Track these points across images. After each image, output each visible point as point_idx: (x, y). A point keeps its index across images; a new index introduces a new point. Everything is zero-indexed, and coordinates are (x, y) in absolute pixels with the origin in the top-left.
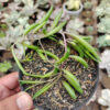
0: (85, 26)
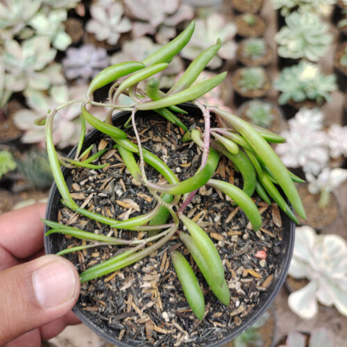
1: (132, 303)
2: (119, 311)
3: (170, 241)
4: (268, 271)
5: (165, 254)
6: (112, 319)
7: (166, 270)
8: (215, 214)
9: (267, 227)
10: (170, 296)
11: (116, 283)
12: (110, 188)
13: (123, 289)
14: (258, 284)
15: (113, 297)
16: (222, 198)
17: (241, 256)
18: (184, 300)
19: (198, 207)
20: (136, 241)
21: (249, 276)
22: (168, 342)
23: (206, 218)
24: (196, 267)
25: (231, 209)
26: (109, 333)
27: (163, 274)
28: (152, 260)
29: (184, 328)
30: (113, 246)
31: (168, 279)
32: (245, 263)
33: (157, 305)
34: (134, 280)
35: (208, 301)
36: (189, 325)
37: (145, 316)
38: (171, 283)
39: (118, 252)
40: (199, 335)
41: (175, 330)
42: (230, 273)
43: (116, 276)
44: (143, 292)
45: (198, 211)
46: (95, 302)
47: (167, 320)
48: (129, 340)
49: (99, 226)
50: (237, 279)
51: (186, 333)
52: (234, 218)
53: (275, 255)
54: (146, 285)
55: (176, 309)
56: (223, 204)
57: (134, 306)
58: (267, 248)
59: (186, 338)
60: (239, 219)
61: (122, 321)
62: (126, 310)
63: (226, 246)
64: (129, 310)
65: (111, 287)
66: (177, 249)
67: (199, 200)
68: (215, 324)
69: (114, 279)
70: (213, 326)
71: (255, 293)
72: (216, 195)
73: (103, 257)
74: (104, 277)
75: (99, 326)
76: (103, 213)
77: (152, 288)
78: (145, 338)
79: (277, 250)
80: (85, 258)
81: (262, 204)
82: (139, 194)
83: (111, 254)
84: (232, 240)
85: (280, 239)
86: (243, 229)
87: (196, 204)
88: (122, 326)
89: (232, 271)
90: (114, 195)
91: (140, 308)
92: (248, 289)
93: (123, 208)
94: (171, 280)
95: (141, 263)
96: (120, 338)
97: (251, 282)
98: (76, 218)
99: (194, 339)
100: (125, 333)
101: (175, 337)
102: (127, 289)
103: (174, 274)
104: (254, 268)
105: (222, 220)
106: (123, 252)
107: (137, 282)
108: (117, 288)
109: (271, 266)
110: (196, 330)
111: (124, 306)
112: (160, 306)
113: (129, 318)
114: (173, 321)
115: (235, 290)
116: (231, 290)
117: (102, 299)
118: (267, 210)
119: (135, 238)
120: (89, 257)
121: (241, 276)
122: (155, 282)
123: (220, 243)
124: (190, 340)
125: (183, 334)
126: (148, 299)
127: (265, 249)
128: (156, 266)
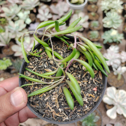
0: (89, 21)
1: (48, 105)
2: (43, 107)
3: (62, 83)
4: (97, 95)
5: (61, 88)
6: (41, 110)
7: (61, 93)
8: (79, 74)
9: (97, 79)
10: (62, 103)
11: (43, 98)
12: (42, 64)
13: (45, 100)
14: (94, 99)
15: (42, 102)
16: (81, 69)
17: (88, 89)
18: (67, 105)
19: (73, 71)
20: (50, 83)
21: (91, 96)
22: (60, 120)
23: (76, 76)
24: (71, 93)
25: (84, 73)
26: (39, 115)
27: (60, 95)
28: (56, 90)
29: (67, 115)
30: (42, 84)
31: (61, 97)
32: (89, 92)
33: (57, 106)
34: (49, 97)
35: (76, 105)
36: (68, 114)
37: (53, 110)
38: (62, 98)
39: (44, 87)
40: (72, 118)
41: (63, 116)
42: (84, 95)
43: (43, 95)
44: (52, 101)
45: (73, 73)
46: (35, 104)
47: (60, 111)
48: (46, 117)
49: (38, 77)
50: (86, 98)
51: (67, 116)
52: (85, 76)
53: (100, 90)
54: (54, 99)
55: (64, 108)
56: (81, 71)
57: (49, 106)
58: (97, 87)
59: (67, 118)
60: (87, 77)
61: (44, 111)
62: (46, 107)
63: (82, 86)
64: (47, 108)
65: (41, 99)
66: (65, 86)
67: (73, 69)
68: (78, 114)
69: (42, 96)
70: (77, 114)
71: (93, 103)
72: (79, 68)
73: (39, 88)
74: (39, 95)
75: (36, 112)
76: (40, 73)
77: (55, 100)
78: (52, 118)
79: (101, 88)
80: (32, 88)
81: (95, 71)
82: (52, 67)
83: (42, 87)
84: (85, 84)
85: (102, 84)
86: (88, 80)
87: (72, 70)
88: (44, 113)
89: (84, 94)
90: (44, 67)
91: (51, 107)
92: (90, 101)
93: (47, 71)
94: (62, 97)
95: (52, 90)
96: (43, 116)
97: (91, 99)
98: (30, 74)
99: (70, 119)
100: (45, 115)
101: (63, 118)
102: (46, 100)
103: (64, 95)
104: (92, 94)
105: (81, 76)
106: (46, 86)
107: (50, 97)
108: (43, 99)
109: (98, 93)
110: (71, 116)
111: (45, 106)
112: (58, 106)
113: (47, 110)
114: (63, 112)
115: (85, 101)
116: (84, 101)
117: (38, 103)
118: (97, 74)
119: (50, 82)
120: (34, 88)
121: (88, 97)
122: (57, 98)
123: (80, 84)
124: (68, 119)
125: (66, 117)
126: (54, 104)
127: (96, 87)
128: (57, 92)
